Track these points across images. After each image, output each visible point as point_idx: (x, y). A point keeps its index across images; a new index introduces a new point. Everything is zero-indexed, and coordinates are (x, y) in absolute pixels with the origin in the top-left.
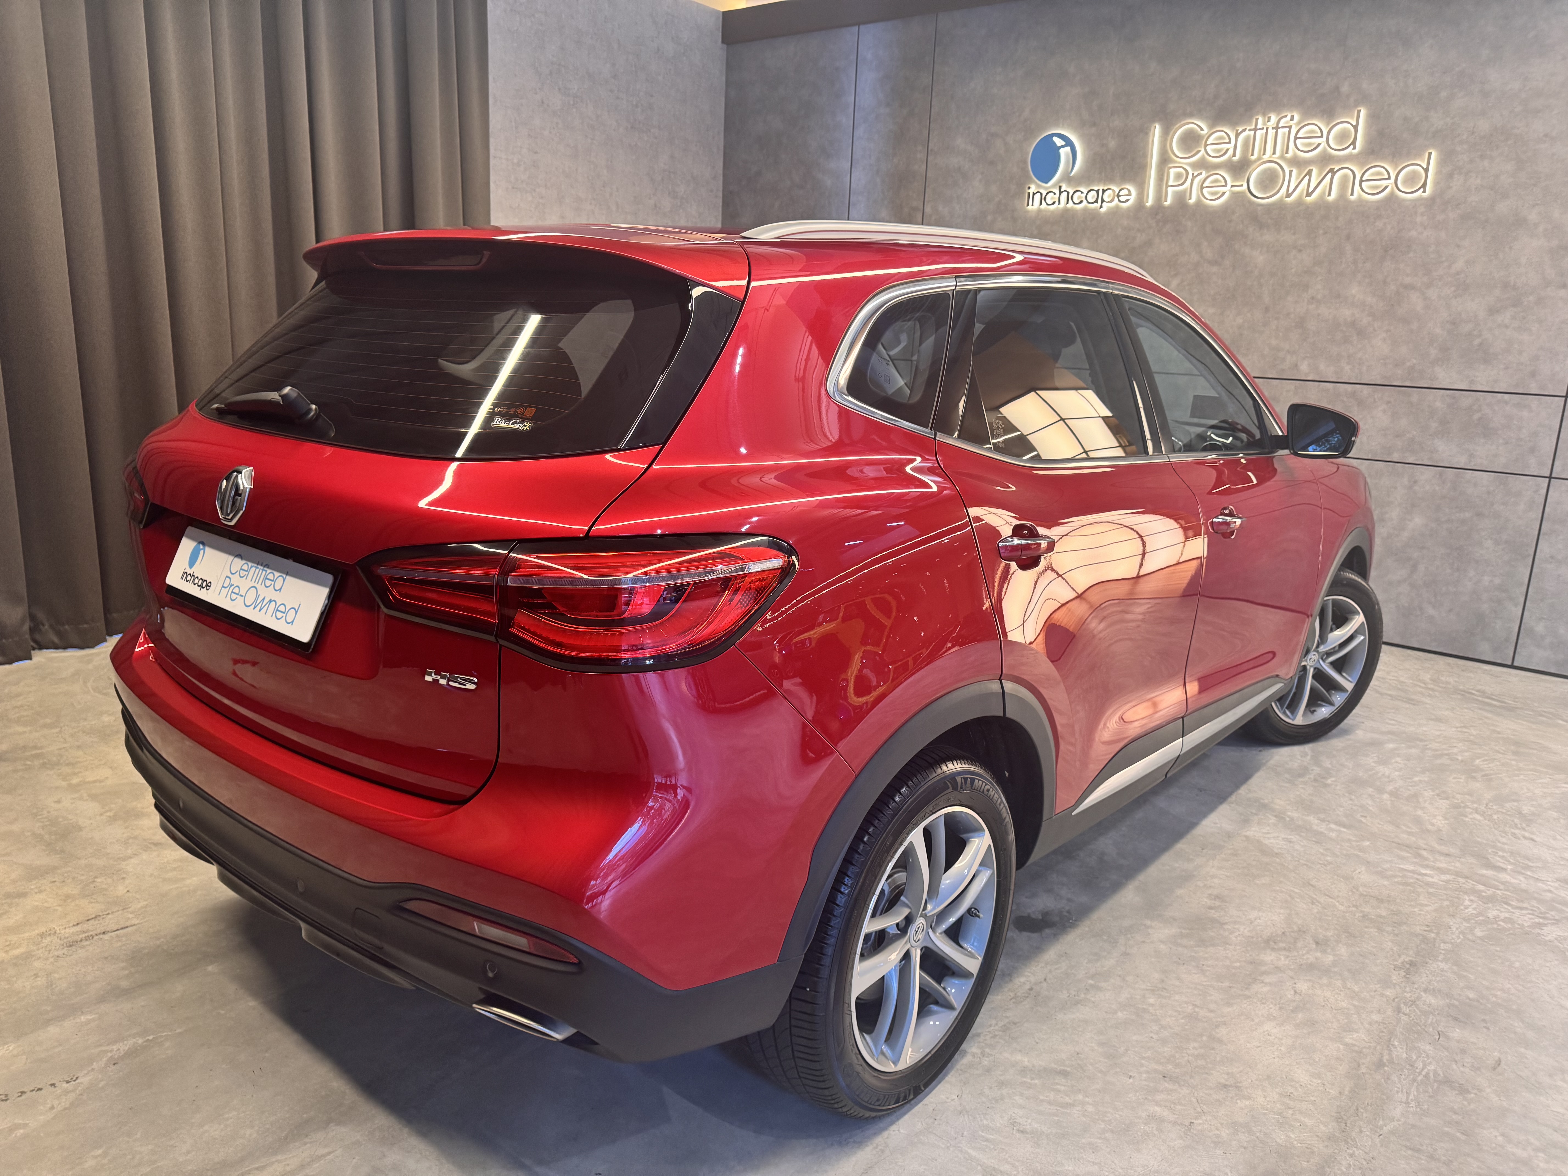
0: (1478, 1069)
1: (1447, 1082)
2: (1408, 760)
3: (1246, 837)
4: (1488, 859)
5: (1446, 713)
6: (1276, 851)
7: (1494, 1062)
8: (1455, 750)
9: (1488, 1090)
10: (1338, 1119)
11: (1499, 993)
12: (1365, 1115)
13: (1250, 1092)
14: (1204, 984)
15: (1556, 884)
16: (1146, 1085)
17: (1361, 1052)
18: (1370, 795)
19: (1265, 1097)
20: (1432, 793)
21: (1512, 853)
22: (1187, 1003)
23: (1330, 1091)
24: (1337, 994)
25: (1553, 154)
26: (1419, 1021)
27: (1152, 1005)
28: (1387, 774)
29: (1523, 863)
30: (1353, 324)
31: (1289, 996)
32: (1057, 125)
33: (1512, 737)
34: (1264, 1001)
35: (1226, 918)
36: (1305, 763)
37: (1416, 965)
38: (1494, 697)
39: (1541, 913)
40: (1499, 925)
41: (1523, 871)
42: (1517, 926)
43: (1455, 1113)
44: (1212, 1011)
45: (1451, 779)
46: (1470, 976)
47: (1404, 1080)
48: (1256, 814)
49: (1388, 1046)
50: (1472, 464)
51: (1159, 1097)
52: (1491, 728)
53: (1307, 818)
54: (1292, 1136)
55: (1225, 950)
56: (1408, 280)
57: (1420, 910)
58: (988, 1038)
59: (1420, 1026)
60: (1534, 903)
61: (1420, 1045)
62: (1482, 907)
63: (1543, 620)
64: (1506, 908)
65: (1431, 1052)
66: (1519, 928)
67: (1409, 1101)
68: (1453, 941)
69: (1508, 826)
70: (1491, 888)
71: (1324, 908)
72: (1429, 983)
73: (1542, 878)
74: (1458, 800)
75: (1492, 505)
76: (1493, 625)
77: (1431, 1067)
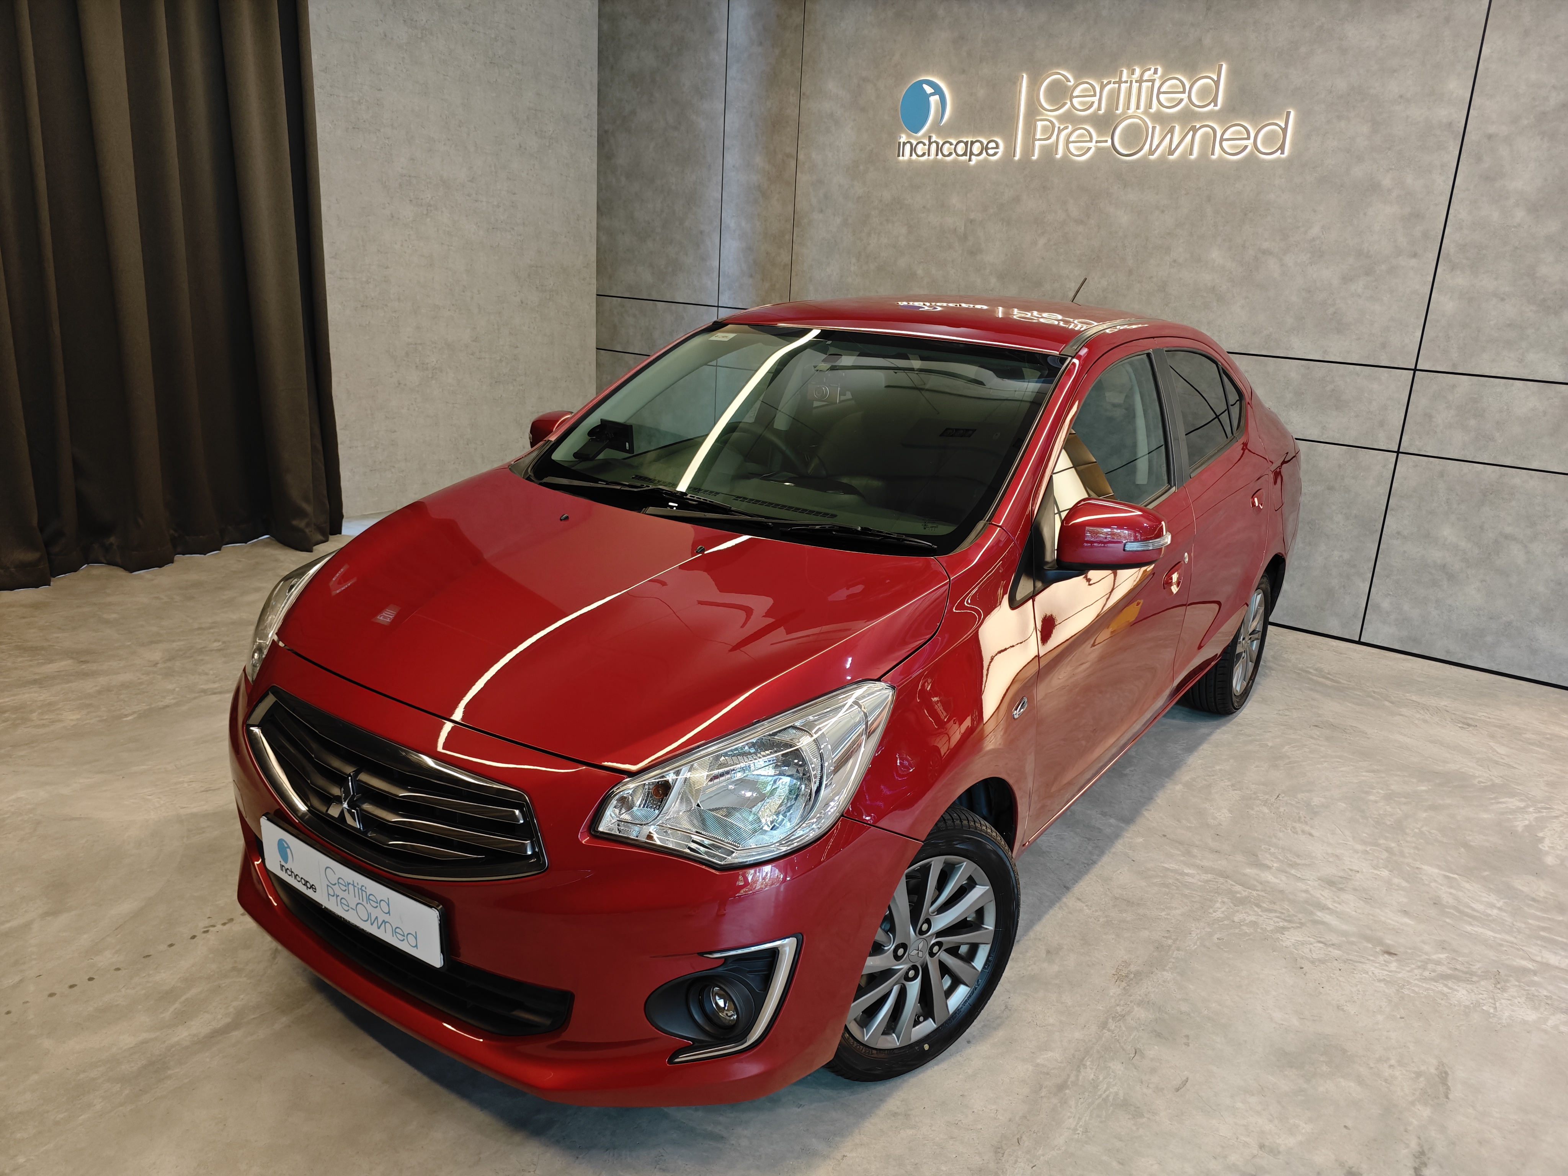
0: (1162, 1090)
1: (1124, 1104)
4: (1257, 856)
7: (1180, 1082)
9: (1163, 1114)
10: (998, 1149)
11: (1214, 1005)
12: (1027, 1143)
13: (917, 1120)
15: (1316, 884)
16: (813, 1114)
17: (1048, 1074)
19: (931, 1125)
20: (1228, 783)
21: (1284, 849)
23: (1001, 1118)
24: (1048, 1008)
25: (1408, 117)
26: (1120, 1037)
29: (1291, 861)
30: (1213, 289)
32: (927, 72)
33: (1331, 720)
37: (1140, 975)
38: (1329, 676)
39: (1289, 916)
40: (1241, 930)
41: (1288, 869)
42: (1259, 930)
43: (1120, 1139)
45: (1253, 767)
46: (1191, 986)
47: (1082, 1103)
49: (1079, 1067)
51: (821, 1127)
52: (1315, 710)
54: (943, 1168)
56: (1266, 245)
57: (1169, 914)
59: (1119, 1043)
60: (1286, 905)
61: (1111, 1065)
62: (1231, 910)
63: (1389, 597)
64: (1255, 911)
65: (1120, 1073)
66: (1260, 932)
67: (1078, 1127)
68: (1188, 948)
69: (1291, 819)
70: (1249, 888)
71: (1070, 913)
72: (1146, 995)
73: (1304, 877)
74: (1251, 791)
75: (1343, 479)
76: (1342, 600)
77: (1113, 1089)
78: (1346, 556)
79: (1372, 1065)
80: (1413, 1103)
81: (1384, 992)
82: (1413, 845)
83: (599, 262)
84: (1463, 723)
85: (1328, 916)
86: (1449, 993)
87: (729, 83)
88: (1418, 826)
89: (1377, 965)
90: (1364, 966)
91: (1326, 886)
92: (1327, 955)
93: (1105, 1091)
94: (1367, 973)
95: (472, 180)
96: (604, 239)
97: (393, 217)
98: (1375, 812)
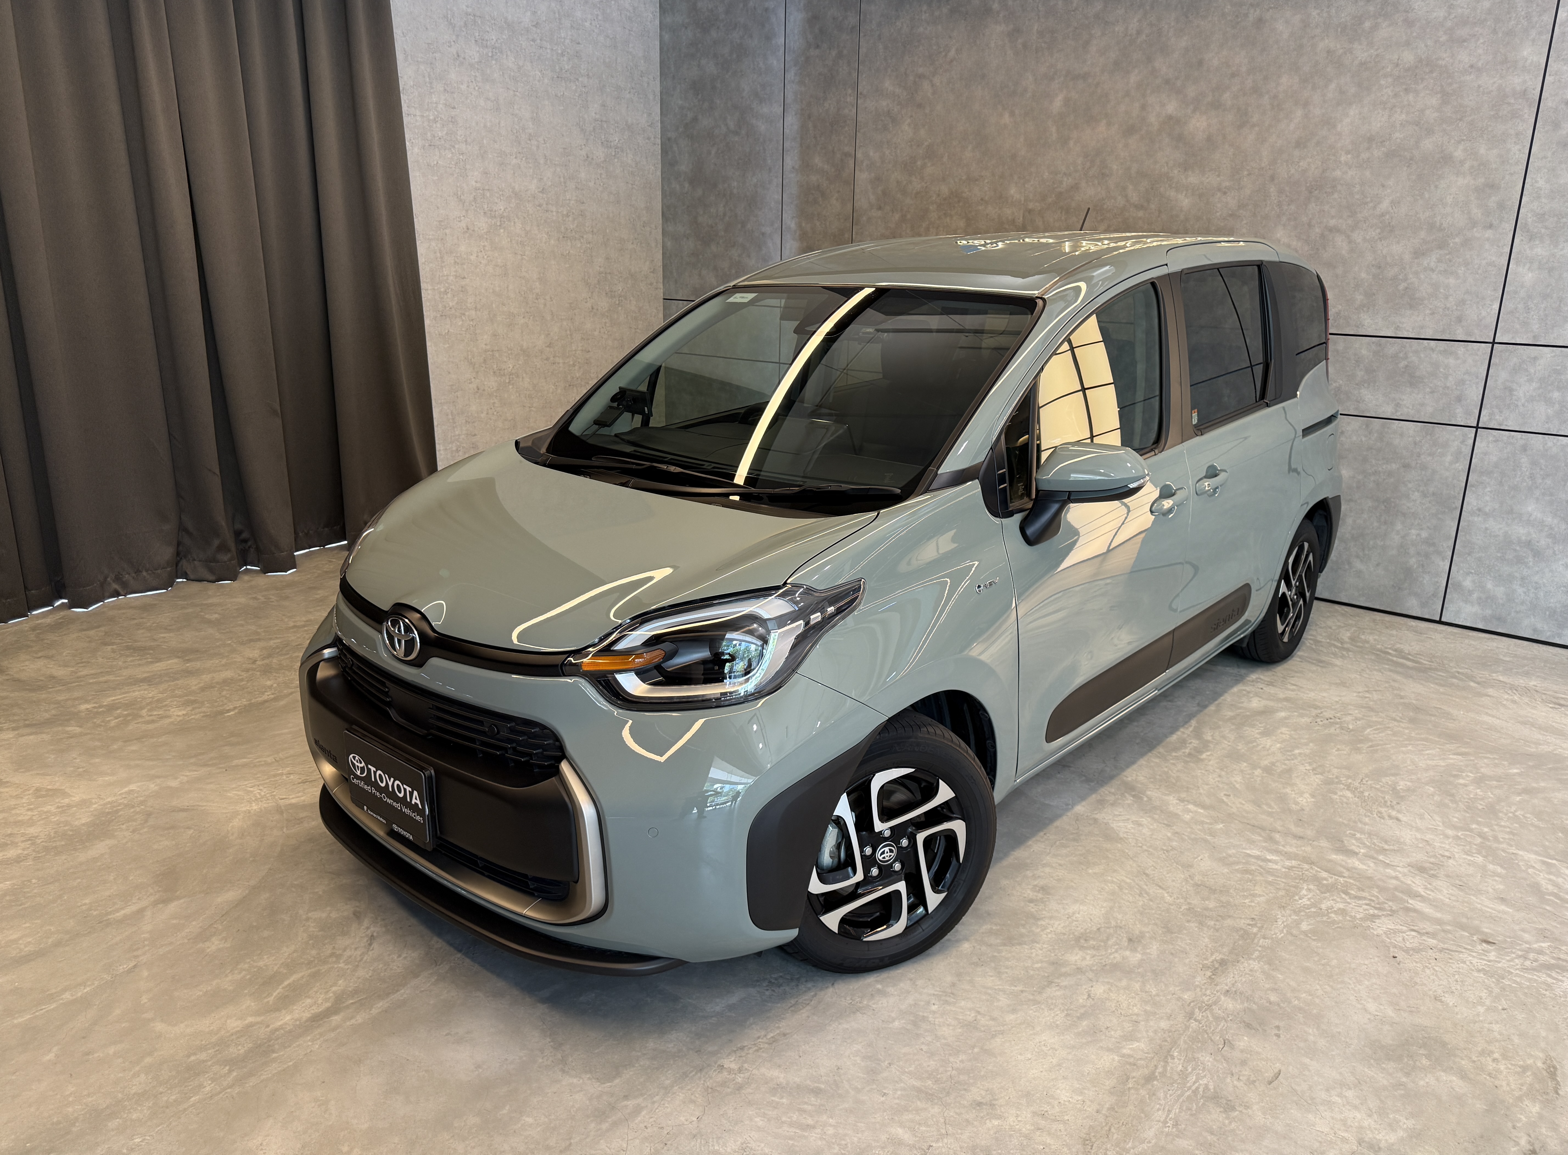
0: (1253, 1082)
1: (1215, 1098)
2: (1295, 730)
3: (1096, 820)
4: (1342, 842)
5: (1353, 676)
6: (1121, 835)
7: (1272, 1075)
8: (1349, 718)
9: (1255, 1107)
10: (1086, 1141)
11: (1304, 995)
12: (1115, 1136)
13: (1003, 1110)
14: (996, 987)
15: (1406, 870)
16: (896, 1104)
17: (1134, 1064)
18: (1242, 771)
19: (1017, 1116)
20: (1309, 768)
21: (1370, 834)
22: (970, 1010)
23: (1088, 1109)
24: (1133, 998)
25: (1479, 87)
26: (1208, 1028)
27: (934, 1012)
28: (1268, 747)
29: (1378, 846)
31: (1081, 1001)
33: (1414, 702)
34: (1052, 1007)
35: (1044, 912)
36: (1185, 736)
37: (1226, 965)
38: (1410, 657)
39: (1379, 903)
40: (1329, 918)
41: (1375, 855)
42: (1348, 918)
43: (1212, 1134)
44: (993, 1019)
45: (1334, 751)
46: (1279, 976)
47: (1171, 1095)
48: (1114, 794)
49: (1166, 1057)
50: (1399, 414)
51: (907, 1117)
52: (1395, 692)
53: (1166, 797)
55: (1031, 948)
56: (1333, 222)
57: (1251, 902)
58: (751, 1051)
59: (1207, 1033)
60: (1376, 892)
61: (1200, 1056)
62: (1318, 897)
63: (1471, 575)
64: (1343, 898)
65: (1209, 1064)
66: (1349, 921)
67: (1168, 1120)
68: (1274, 936)
69: (1377, 804)
70: (1334, 875)
71: (1151, 900)
72: (1233, 984)
73: (1393, 864)
74: (1333, 775)
75: (1419, 457)
76: (1421, 579)
77: (1203, 1082)
78: (1424, 534)
79: (1476, 1059)
80: (1520, 1099)
81: (1484, 982)
82: (1508, 830)
83: (665, 267)
84: (1555, 703)
85: (1420, 904)
86: (1553, 983)
87: (788, 87)
88: (1512, 810)
89: (1474, 954)
90: (1461, 956)
91: (1417, 872)
92: (1420, 943)
93: (1195, 1083)
94: (1464, 962)
95: (543, 191)
96: (669, 244)
97: (468, 229)
98: (1465, 796)
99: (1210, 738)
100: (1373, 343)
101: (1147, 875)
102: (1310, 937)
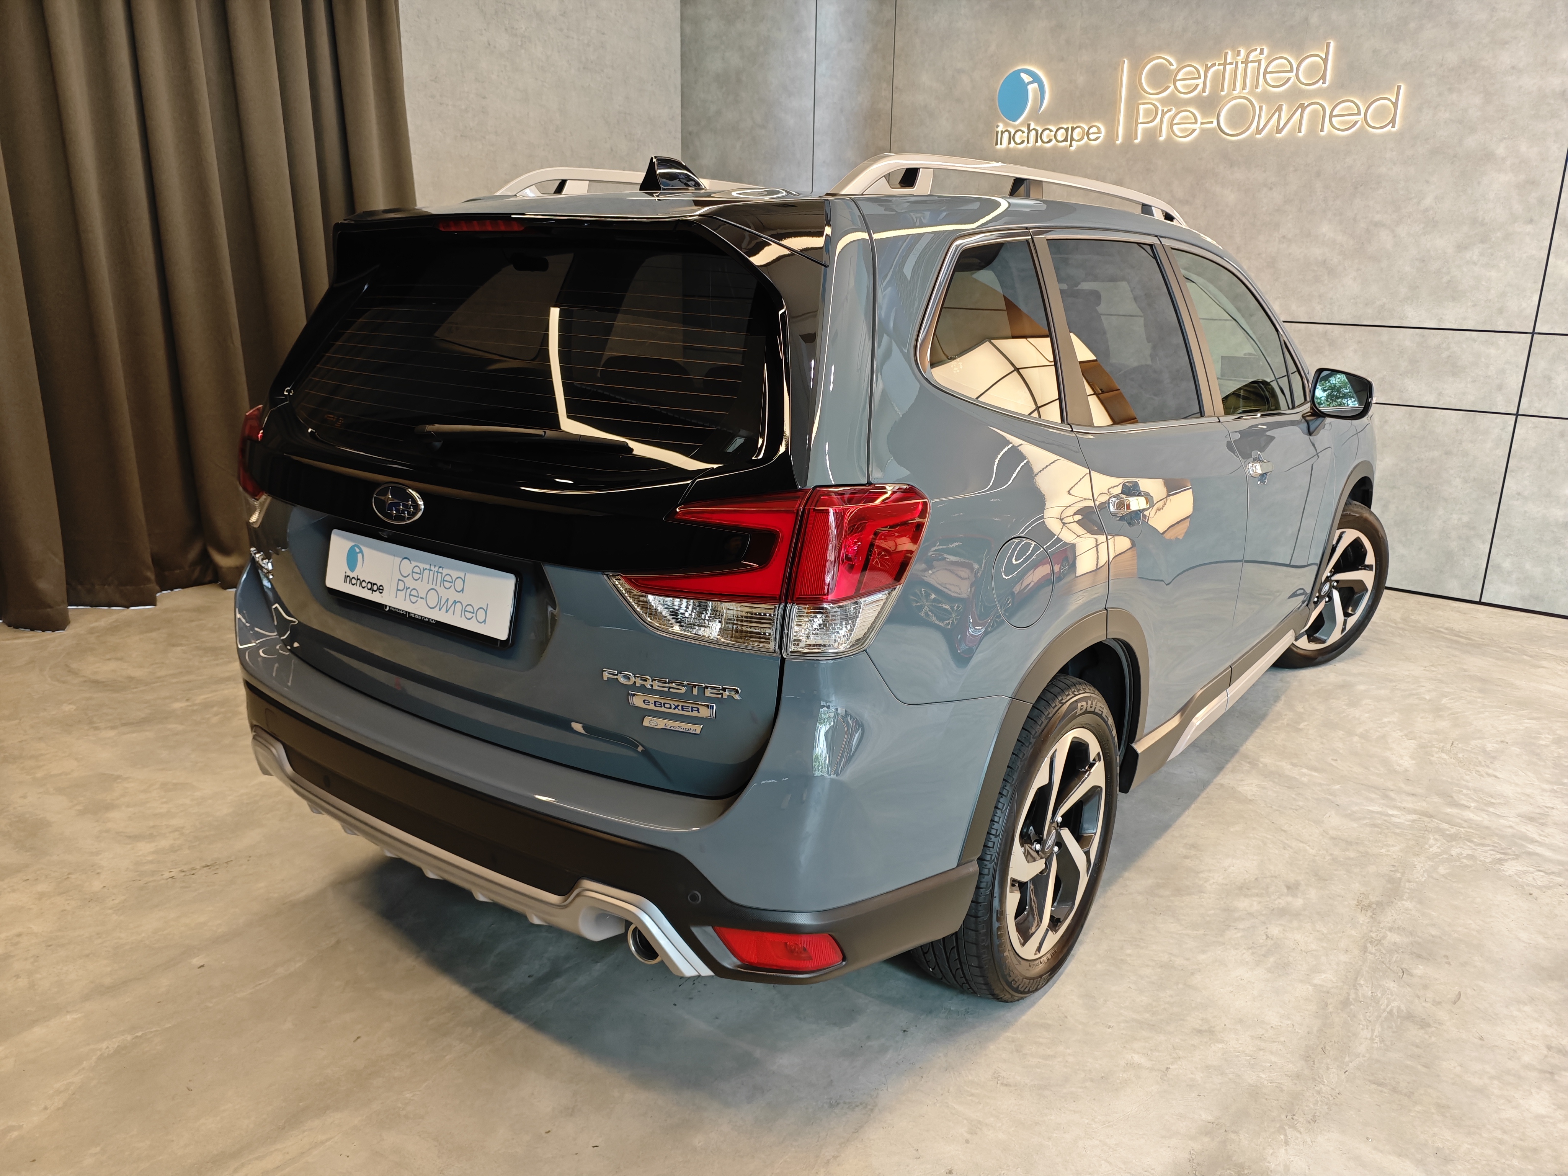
0: (1439, 1003)
1: (1410, 1017)
2: (1378, 701)
3: (1222, 785)
4: (1452, 797)
5: (1415, 652)
6: (1250, 798)
7: (1454, 996)
8: (1423, 690)
9: (1448, 1024)
10: (1307, 1058)
11: (1460, 929)
12: (1332, 1052)
13: (1223, 1035)
14: (1180, 932)
15: (1517, 820)
16: (1124, 1034)
17: (1328, 993)
18: (1341, 738)
19: (1237, 1040)
20: (1401, 734)
21: (1475, 790)
22: (1163, 952)
23: (1300, 1031)
24: (1307, 936)
25: (1520, 87)
26: (1383, 960)
27: (1130, 955)
28: (1357, 716)
29: (1486, 800)
30: (1324, 262)
31: (1261, 941)
32: (1025, 62)
33: (1479, 674)
34: (1237, 946)
35: (1201, 866)
37: (1382, 905)
38: (1461, 634)
39: (1502, 849)
40: (1462, 863)
41: (1486, 808)
42: (1478, 862)
43: (1417, 1046)
44: (1188, 959)
45: (1419, 718)
46: (1433, 913)
47: (1370, 1017)
49: (1354, 986)
50: (1441, 402)
51: (1137, 1045)
52: (1458, 665)
53: (1279, 763)
54: (1263, 1076)
55: (1200, 898)
56: (1378, 217)
57: (1388, 851)
59: (1385, 964)
60: (1496, 839)
61: (1384, 983)
62: (1446, 846)
63: (1510, 556)
64: (1469, 846)
65: (1395, 990)
66: (1481, 865)
67: (1374, 1037)
68: (1417, 880)
69: (1472, 764)
70: (1456, 826)
71: (1295, 852)
72: (1394, 922)
73: (1504, 815)
74: (1425, 740)
75: (1461, 444)
76: (1462, 562)
77: (1394, 1004)
78: (1465, 519)
85: (1538, 848)
87: (818, 79)
91: (1528, 821)
92: (1549, 881)
93: (1387, 1006)
98: (1550, 755)
99: (1302, 710)
100: (1417, 334)
101: (1285, 831)
102: (1450, 880)
